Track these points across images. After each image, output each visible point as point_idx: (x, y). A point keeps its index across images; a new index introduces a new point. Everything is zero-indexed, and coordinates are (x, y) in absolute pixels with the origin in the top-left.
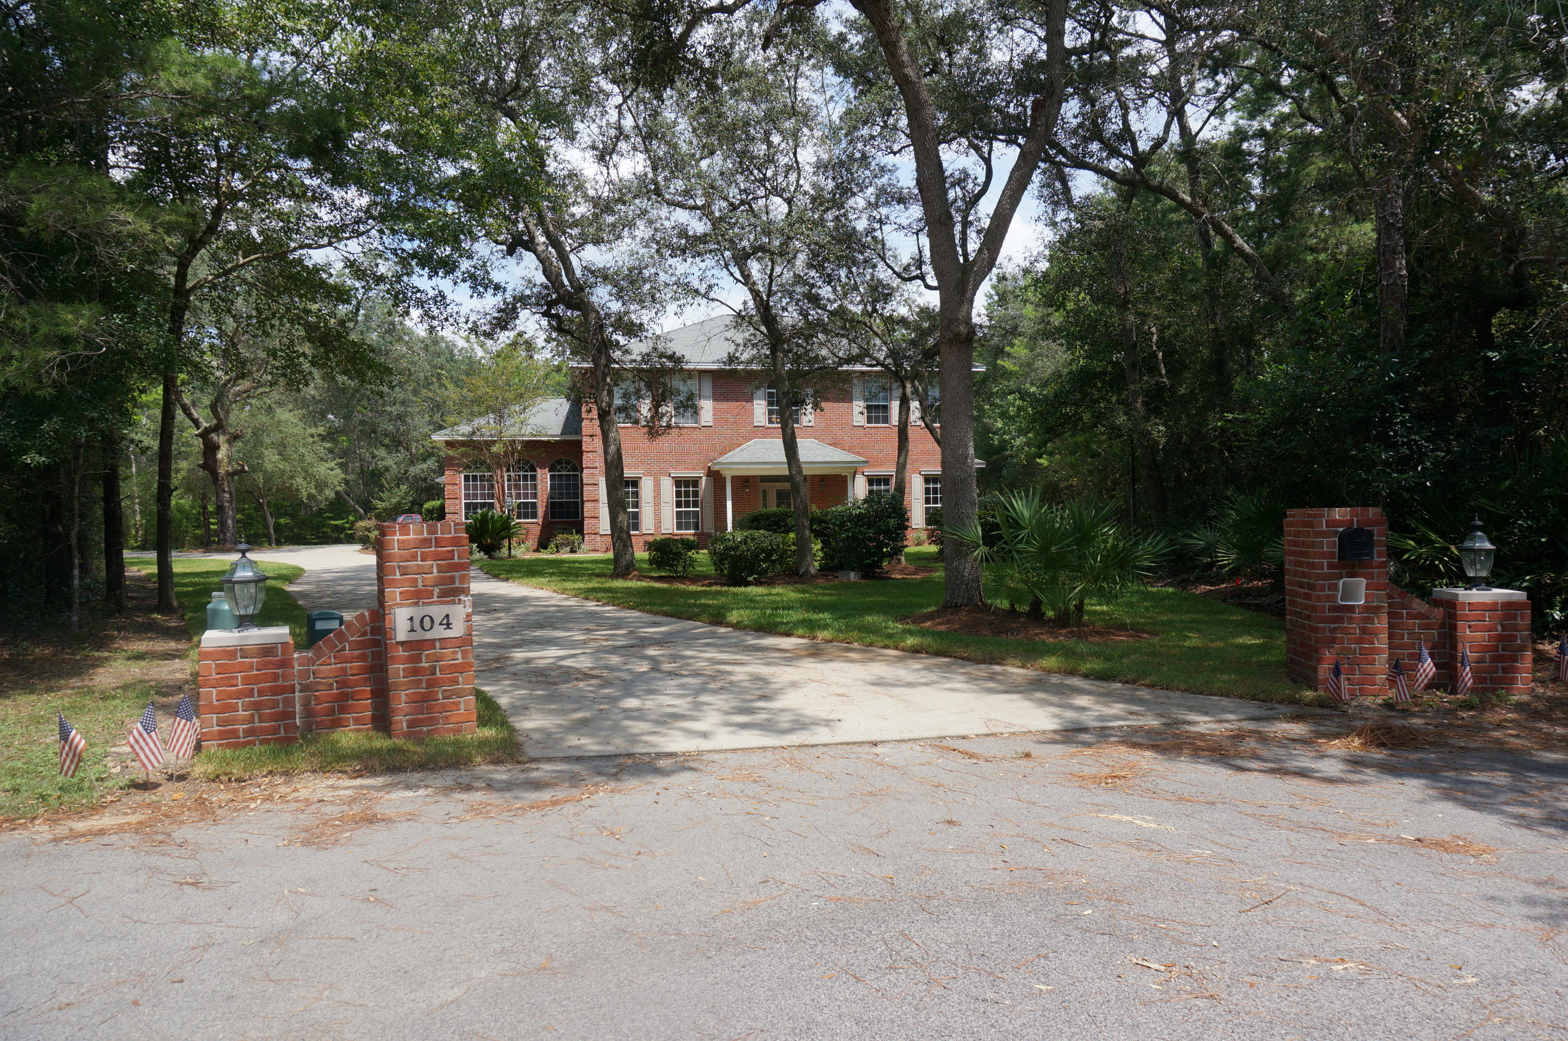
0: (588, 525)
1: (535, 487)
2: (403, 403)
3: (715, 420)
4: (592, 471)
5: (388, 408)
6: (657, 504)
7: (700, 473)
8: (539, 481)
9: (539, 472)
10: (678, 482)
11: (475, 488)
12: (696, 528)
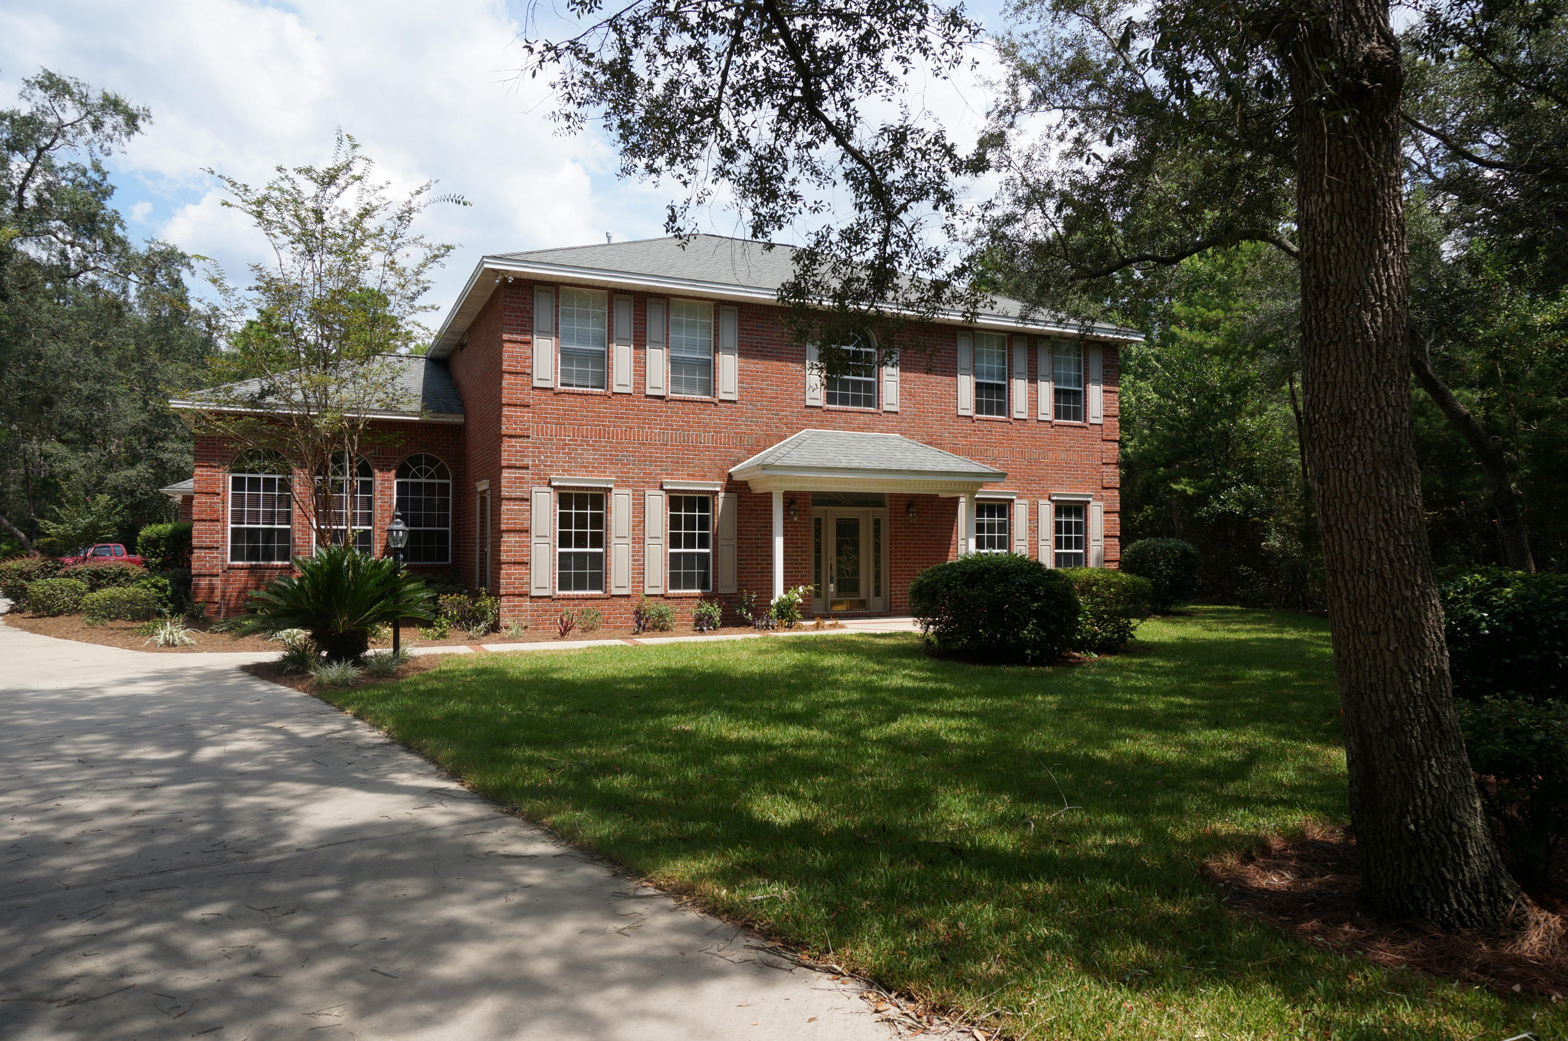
0: (508, 577)
1: (369, 503)
2: (99, 379)
3: (742, 390)
4: (518, 473)
5: (75, 384)
6: (639, 540)
7: (716, 485)
8: (377, 494)
9: (378, 477)
10: (675, 501)
11: (254, 501)
12: (704, 585)
